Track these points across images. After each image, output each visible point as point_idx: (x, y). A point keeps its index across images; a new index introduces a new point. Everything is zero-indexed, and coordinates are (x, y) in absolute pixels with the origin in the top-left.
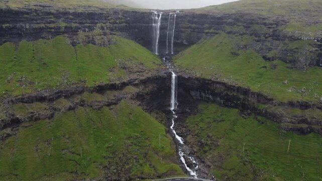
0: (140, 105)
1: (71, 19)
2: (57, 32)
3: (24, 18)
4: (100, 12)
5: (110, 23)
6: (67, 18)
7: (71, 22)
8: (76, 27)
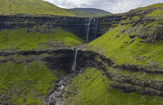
0: (46, 64)
1: (33, 20)
2: (23, 26)
3: (8, 19)
4: (51, 17)
5: (55, 22)
6: (30, 20)
7: (32, 21)
8: (33, 24)
